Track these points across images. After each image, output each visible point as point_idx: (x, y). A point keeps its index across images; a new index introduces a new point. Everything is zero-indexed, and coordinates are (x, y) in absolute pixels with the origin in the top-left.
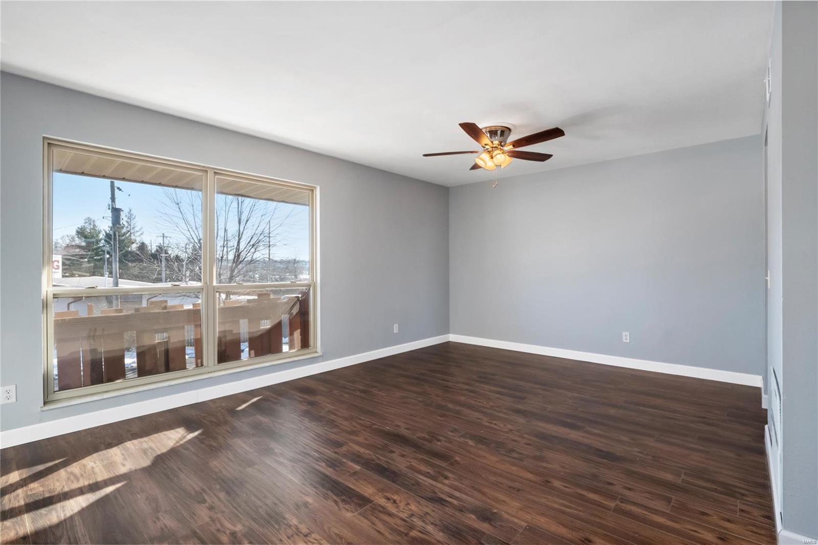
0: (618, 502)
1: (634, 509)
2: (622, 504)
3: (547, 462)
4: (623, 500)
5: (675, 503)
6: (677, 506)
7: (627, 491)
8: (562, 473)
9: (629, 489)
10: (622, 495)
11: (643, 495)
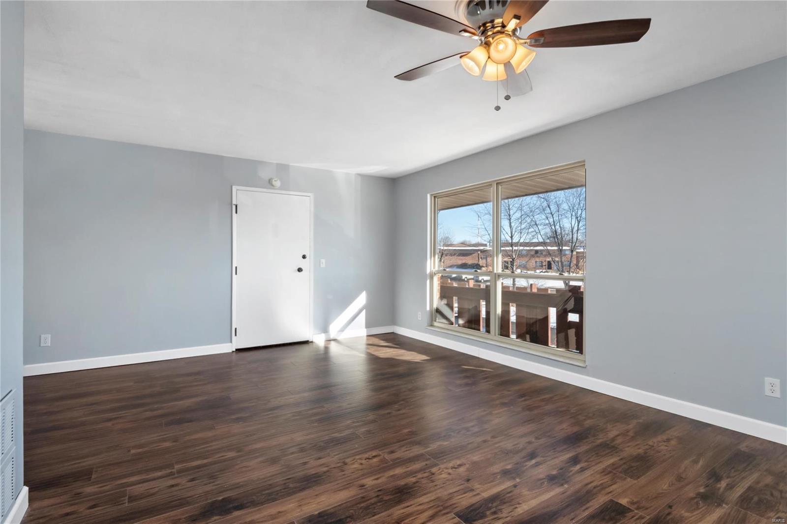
0: (174, 470)
1: (159, 474)
2: (170, 471)
3: (263, 462)
4: (172, 474)
5: (124, 500)
6: (122, 499)
7: (173, 484)
8: (239, 462)
9: (173, 486)
10: (175, 478)
11: (157, 489)
